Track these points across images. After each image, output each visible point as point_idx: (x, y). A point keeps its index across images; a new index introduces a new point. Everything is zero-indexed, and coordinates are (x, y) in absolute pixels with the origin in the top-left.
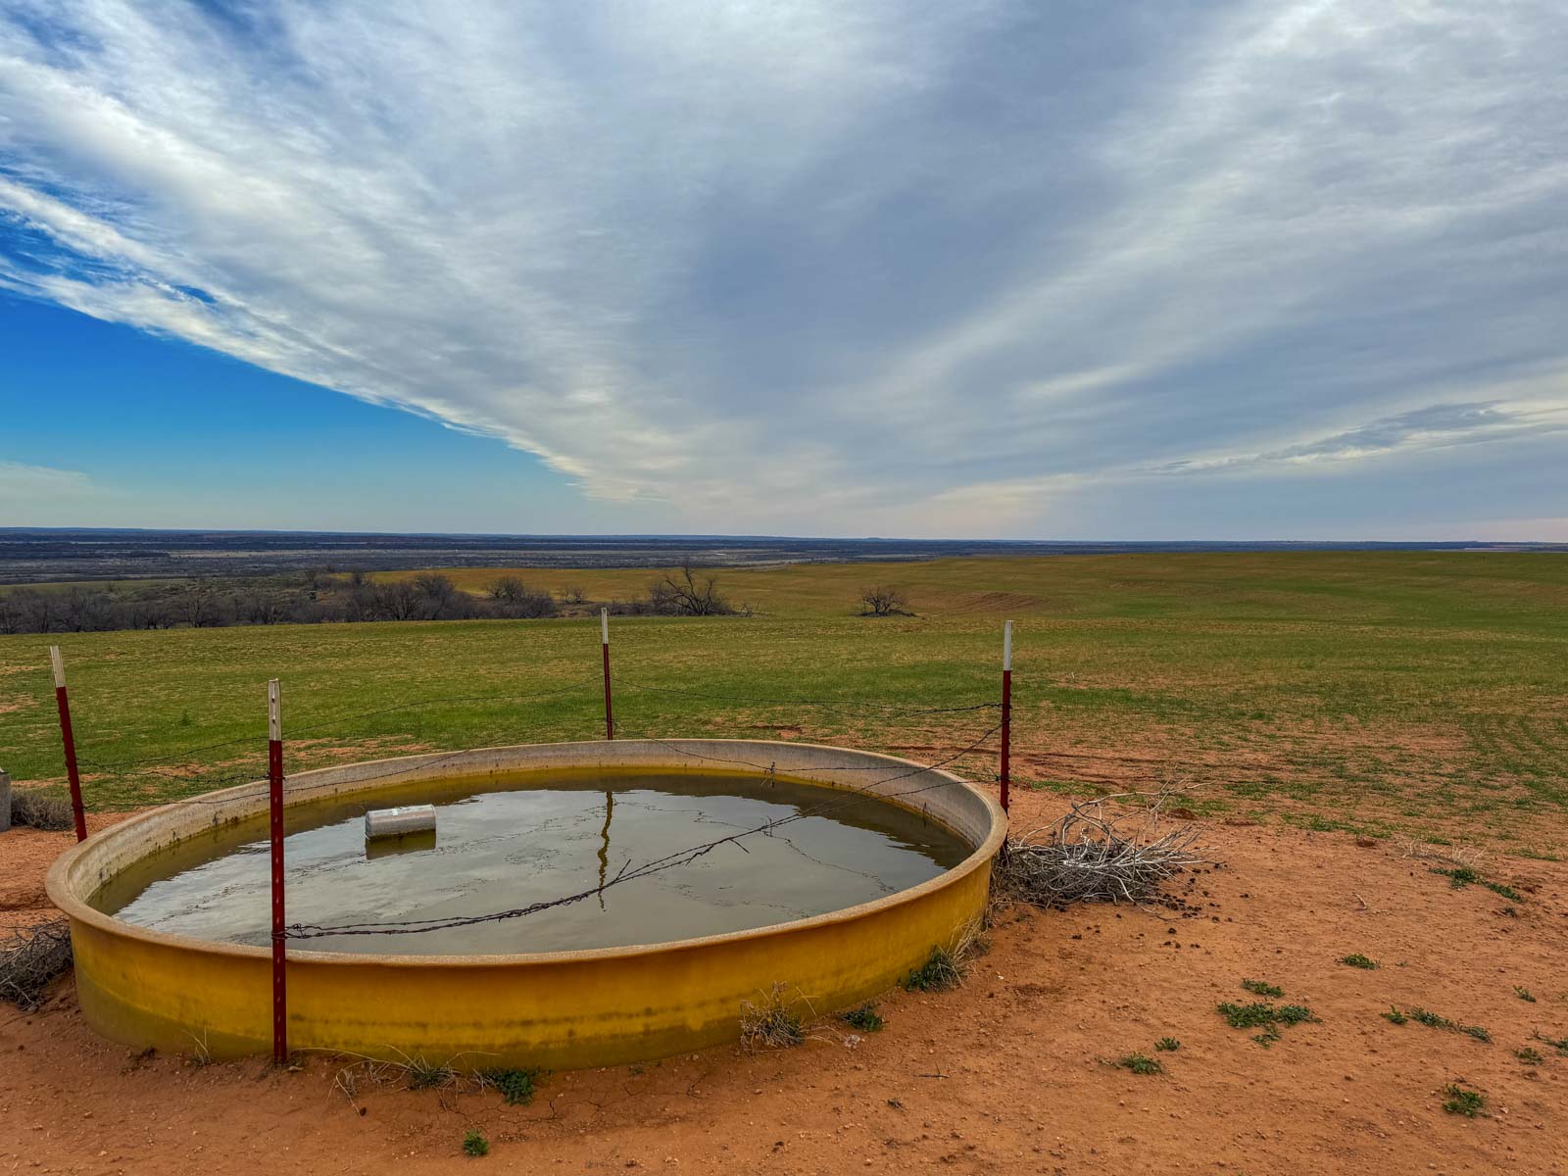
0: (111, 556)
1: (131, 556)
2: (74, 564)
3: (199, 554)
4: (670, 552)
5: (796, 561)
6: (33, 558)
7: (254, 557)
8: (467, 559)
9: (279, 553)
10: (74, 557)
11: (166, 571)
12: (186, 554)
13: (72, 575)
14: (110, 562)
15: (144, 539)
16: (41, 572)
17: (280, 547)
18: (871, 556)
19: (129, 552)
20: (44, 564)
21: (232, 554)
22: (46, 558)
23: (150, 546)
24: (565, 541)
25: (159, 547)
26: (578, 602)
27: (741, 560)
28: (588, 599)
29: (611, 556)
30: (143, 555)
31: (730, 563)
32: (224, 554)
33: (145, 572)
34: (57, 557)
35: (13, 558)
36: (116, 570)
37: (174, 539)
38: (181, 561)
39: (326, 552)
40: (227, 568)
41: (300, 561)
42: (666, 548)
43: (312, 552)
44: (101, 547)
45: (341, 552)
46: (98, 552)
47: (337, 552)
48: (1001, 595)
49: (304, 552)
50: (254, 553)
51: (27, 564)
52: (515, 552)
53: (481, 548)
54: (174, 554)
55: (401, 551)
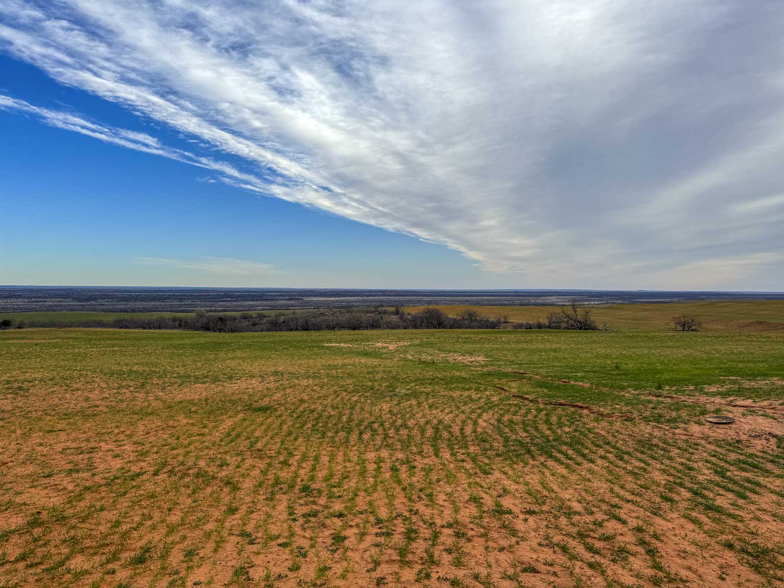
0: (282, 300)
1: (289, 299)
2: (269, 303)
3: (315, 299)
4: (525, 298)
5: (597, 303)
6: (252, 300)
7: (337, 300)
8: (427, 301)
9: (347, 298)
10: (268, 300)
11: (303, 306)
12: (310, 299)
13: (269, 308)
14: (282, 302)
15: (293, 292)
16: (257, 306)
17: (346, 296)
18: (642, 300)
19: (288, 298)
20: (257, 303)
21: (328, 299)
22: (257, 300)
23: (295, 295)
24: (471, 292)
25: (300, 295)
26: (506, 322)
27: (566, 302)
28: (511, 321)
29: (495, 300)
30: (294, 299)
31: (560, 304)
32: (325, 299)
33: (296, 306)
34: (261, 300)
35: (246, 300)
36: (284, 305)
37: (304, 292)
38: (308, 302)
39: (365, 298)
40: (328, 305)
41: (356, 302)
42: (523, 296)
43: (360, 298)
44: (277, 296)
45: (372, 298)
46: (276, 298)
47: (370, 298)
48: (761, 322)
49: (357, 298)
50: (337, 298)
51: (251, 303)
52: (448, 298)
53: (433, 296)
54: (305, 299)
55: (398, 297)
